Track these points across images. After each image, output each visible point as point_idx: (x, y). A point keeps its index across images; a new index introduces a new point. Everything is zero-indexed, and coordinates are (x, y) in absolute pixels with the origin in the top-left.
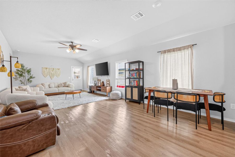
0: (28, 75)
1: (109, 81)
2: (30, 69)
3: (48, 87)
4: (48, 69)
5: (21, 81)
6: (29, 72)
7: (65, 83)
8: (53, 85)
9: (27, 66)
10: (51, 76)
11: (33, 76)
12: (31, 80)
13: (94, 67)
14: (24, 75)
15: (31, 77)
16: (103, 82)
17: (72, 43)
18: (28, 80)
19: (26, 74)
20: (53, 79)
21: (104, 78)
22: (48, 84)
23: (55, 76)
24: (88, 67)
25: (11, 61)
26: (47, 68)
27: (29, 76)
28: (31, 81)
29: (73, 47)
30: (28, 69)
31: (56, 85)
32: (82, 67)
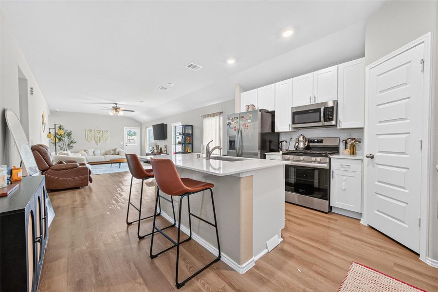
0: (67, 139)
1: (166, 147)
2: (71, 132)
3: (92, 154)
4: (93, 132)
5: (60, 146)
6: (69, 135)
7: (115, 150)
8: (98, 152)
9: (68, 128)
10: (96, 140)
11: (74, 141)
12: (71, 145)
13: (151, 128)
14: (63, 139)
15: (72, 142)
16: (161, 148)
17: (116, 104)
18: (69, 145)
19: (66, 139)
20: (99, 144)
21: (161, 144)
22: (93, 150)
23: (102, 139)
24: (146, 128)
25: (55, 129)
26: (91, 130)
27: (70, 140)
28: (72, 147)
29: (116, 109)
30: (67, 132)
31: (103, 152)
32: (139, 128)
